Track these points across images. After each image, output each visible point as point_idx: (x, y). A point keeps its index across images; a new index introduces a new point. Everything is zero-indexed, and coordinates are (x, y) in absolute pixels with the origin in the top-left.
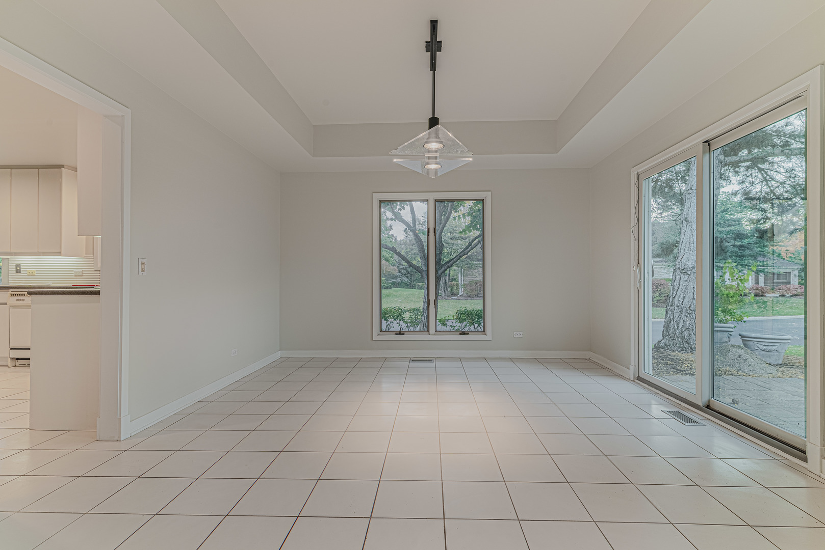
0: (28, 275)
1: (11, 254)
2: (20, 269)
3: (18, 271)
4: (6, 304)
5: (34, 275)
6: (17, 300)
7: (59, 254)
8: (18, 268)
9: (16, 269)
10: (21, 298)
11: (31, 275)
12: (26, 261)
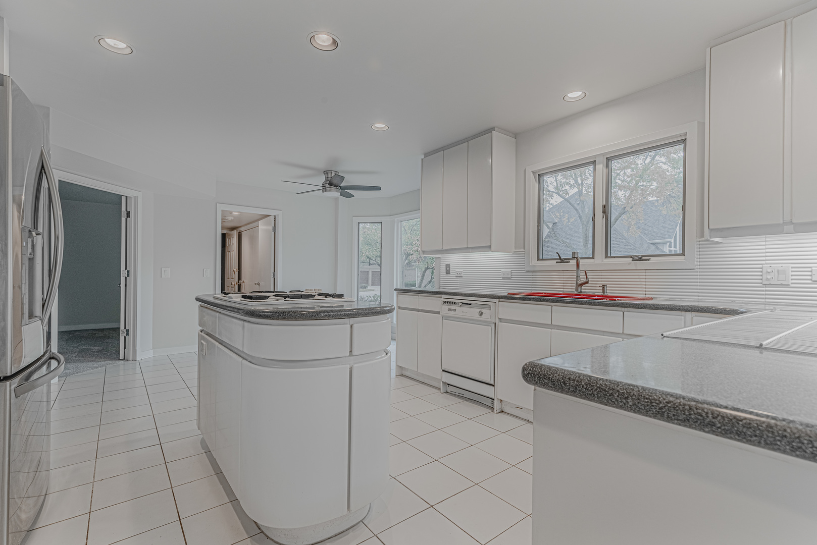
0: (456, 277)
1: (442, 251)
2: (449, 269)
3: (448, 272)
4: (438, 313)
5: (462, 277)
6: (449, 310)
7: (489, 248)
8: (448, 269)
9: (446, 269)
10: (453, 307)
11: (459, 277)
12: (454, 259)
